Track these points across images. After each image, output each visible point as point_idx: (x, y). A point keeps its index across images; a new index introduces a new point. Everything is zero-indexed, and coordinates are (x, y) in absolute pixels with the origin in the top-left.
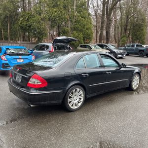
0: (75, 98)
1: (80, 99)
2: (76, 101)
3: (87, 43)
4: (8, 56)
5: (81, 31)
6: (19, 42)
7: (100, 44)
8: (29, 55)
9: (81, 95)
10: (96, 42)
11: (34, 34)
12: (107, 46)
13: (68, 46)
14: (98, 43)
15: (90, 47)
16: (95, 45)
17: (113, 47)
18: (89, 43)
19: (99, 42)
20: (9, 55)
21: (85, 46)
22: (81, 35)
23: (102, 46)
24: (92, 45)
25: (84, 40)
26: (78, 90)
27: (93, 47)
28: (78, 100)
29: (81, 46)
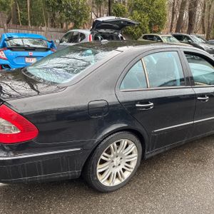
0: (117, 161)
1: (129, 163)
2: (119, 169)
3: (155, 32)
4: (9, 51)
5: (146, 10)
6: (44, 28)
7: (178, 34)
8: (47, 50)
9: (131, 153)
10: (171, 30)
11: (68, 15)
12: (188, 38)
13: (120, 35)
14: (174, 33)
15: (159, 38)
16: (170, 35)
17: (199, 40)
18: (159, 31)
19: (176, 32)
20: (11, 49)
21: (151, 38)
22: (146, 18)
23: (180, 38)
24: (163, 36)
25: (150, 26)
26: (124, 142)
27: (164, 40)
28: (122, 166)
29: (145, 38)
